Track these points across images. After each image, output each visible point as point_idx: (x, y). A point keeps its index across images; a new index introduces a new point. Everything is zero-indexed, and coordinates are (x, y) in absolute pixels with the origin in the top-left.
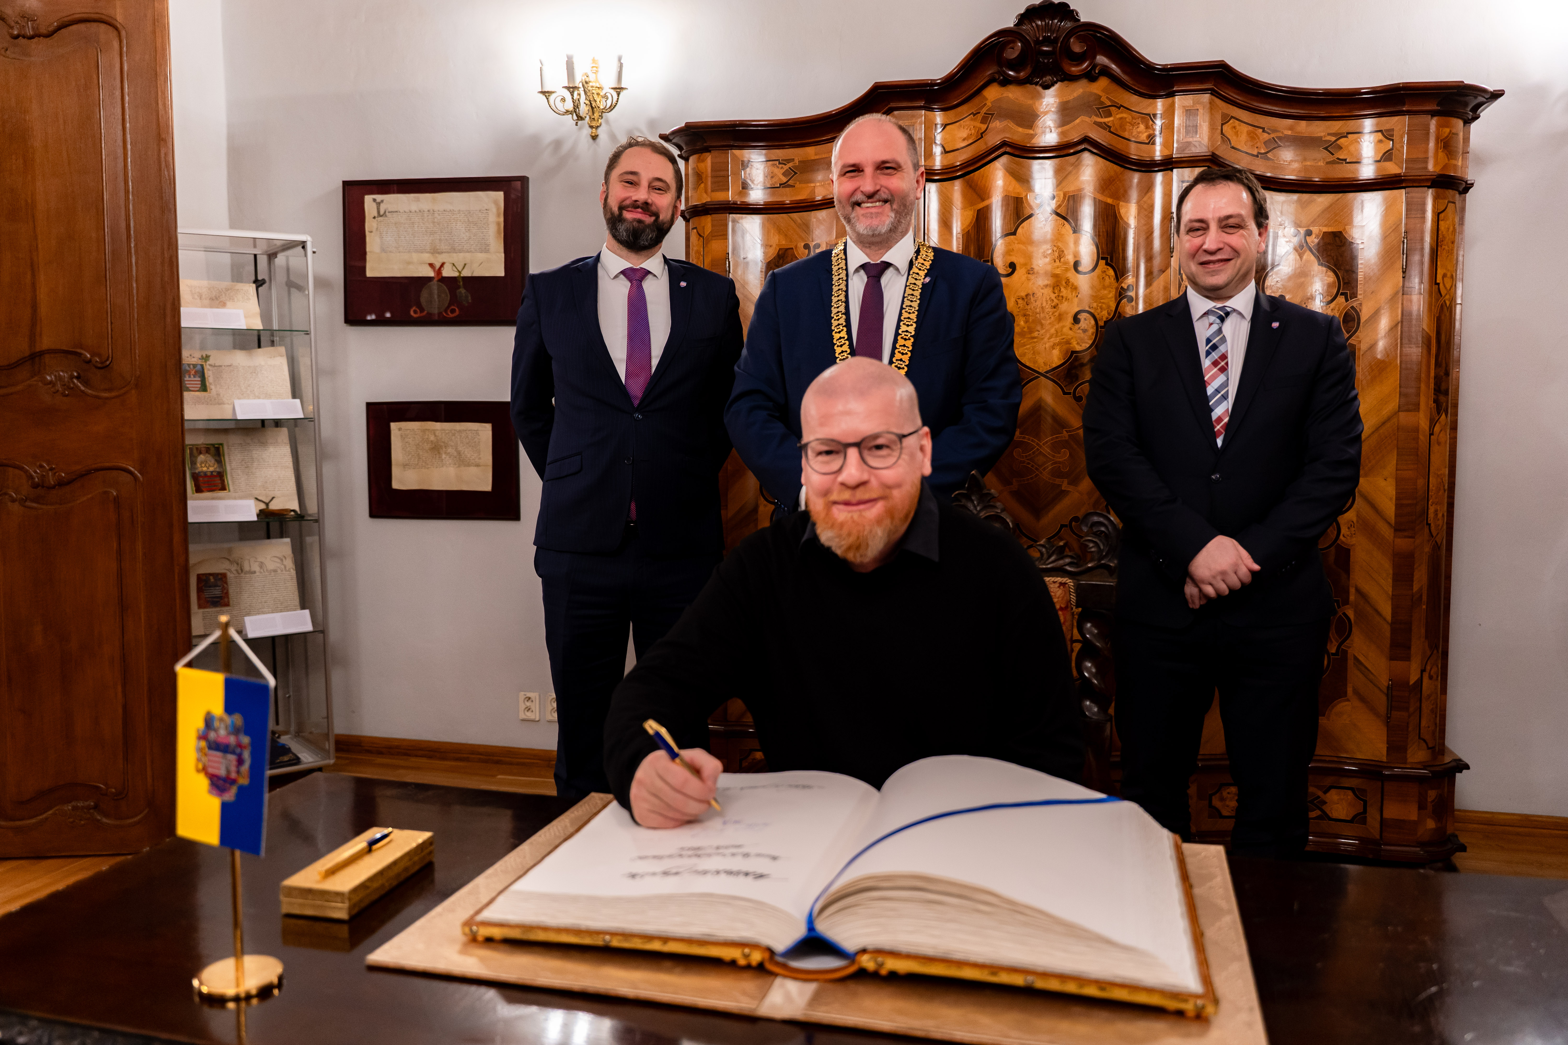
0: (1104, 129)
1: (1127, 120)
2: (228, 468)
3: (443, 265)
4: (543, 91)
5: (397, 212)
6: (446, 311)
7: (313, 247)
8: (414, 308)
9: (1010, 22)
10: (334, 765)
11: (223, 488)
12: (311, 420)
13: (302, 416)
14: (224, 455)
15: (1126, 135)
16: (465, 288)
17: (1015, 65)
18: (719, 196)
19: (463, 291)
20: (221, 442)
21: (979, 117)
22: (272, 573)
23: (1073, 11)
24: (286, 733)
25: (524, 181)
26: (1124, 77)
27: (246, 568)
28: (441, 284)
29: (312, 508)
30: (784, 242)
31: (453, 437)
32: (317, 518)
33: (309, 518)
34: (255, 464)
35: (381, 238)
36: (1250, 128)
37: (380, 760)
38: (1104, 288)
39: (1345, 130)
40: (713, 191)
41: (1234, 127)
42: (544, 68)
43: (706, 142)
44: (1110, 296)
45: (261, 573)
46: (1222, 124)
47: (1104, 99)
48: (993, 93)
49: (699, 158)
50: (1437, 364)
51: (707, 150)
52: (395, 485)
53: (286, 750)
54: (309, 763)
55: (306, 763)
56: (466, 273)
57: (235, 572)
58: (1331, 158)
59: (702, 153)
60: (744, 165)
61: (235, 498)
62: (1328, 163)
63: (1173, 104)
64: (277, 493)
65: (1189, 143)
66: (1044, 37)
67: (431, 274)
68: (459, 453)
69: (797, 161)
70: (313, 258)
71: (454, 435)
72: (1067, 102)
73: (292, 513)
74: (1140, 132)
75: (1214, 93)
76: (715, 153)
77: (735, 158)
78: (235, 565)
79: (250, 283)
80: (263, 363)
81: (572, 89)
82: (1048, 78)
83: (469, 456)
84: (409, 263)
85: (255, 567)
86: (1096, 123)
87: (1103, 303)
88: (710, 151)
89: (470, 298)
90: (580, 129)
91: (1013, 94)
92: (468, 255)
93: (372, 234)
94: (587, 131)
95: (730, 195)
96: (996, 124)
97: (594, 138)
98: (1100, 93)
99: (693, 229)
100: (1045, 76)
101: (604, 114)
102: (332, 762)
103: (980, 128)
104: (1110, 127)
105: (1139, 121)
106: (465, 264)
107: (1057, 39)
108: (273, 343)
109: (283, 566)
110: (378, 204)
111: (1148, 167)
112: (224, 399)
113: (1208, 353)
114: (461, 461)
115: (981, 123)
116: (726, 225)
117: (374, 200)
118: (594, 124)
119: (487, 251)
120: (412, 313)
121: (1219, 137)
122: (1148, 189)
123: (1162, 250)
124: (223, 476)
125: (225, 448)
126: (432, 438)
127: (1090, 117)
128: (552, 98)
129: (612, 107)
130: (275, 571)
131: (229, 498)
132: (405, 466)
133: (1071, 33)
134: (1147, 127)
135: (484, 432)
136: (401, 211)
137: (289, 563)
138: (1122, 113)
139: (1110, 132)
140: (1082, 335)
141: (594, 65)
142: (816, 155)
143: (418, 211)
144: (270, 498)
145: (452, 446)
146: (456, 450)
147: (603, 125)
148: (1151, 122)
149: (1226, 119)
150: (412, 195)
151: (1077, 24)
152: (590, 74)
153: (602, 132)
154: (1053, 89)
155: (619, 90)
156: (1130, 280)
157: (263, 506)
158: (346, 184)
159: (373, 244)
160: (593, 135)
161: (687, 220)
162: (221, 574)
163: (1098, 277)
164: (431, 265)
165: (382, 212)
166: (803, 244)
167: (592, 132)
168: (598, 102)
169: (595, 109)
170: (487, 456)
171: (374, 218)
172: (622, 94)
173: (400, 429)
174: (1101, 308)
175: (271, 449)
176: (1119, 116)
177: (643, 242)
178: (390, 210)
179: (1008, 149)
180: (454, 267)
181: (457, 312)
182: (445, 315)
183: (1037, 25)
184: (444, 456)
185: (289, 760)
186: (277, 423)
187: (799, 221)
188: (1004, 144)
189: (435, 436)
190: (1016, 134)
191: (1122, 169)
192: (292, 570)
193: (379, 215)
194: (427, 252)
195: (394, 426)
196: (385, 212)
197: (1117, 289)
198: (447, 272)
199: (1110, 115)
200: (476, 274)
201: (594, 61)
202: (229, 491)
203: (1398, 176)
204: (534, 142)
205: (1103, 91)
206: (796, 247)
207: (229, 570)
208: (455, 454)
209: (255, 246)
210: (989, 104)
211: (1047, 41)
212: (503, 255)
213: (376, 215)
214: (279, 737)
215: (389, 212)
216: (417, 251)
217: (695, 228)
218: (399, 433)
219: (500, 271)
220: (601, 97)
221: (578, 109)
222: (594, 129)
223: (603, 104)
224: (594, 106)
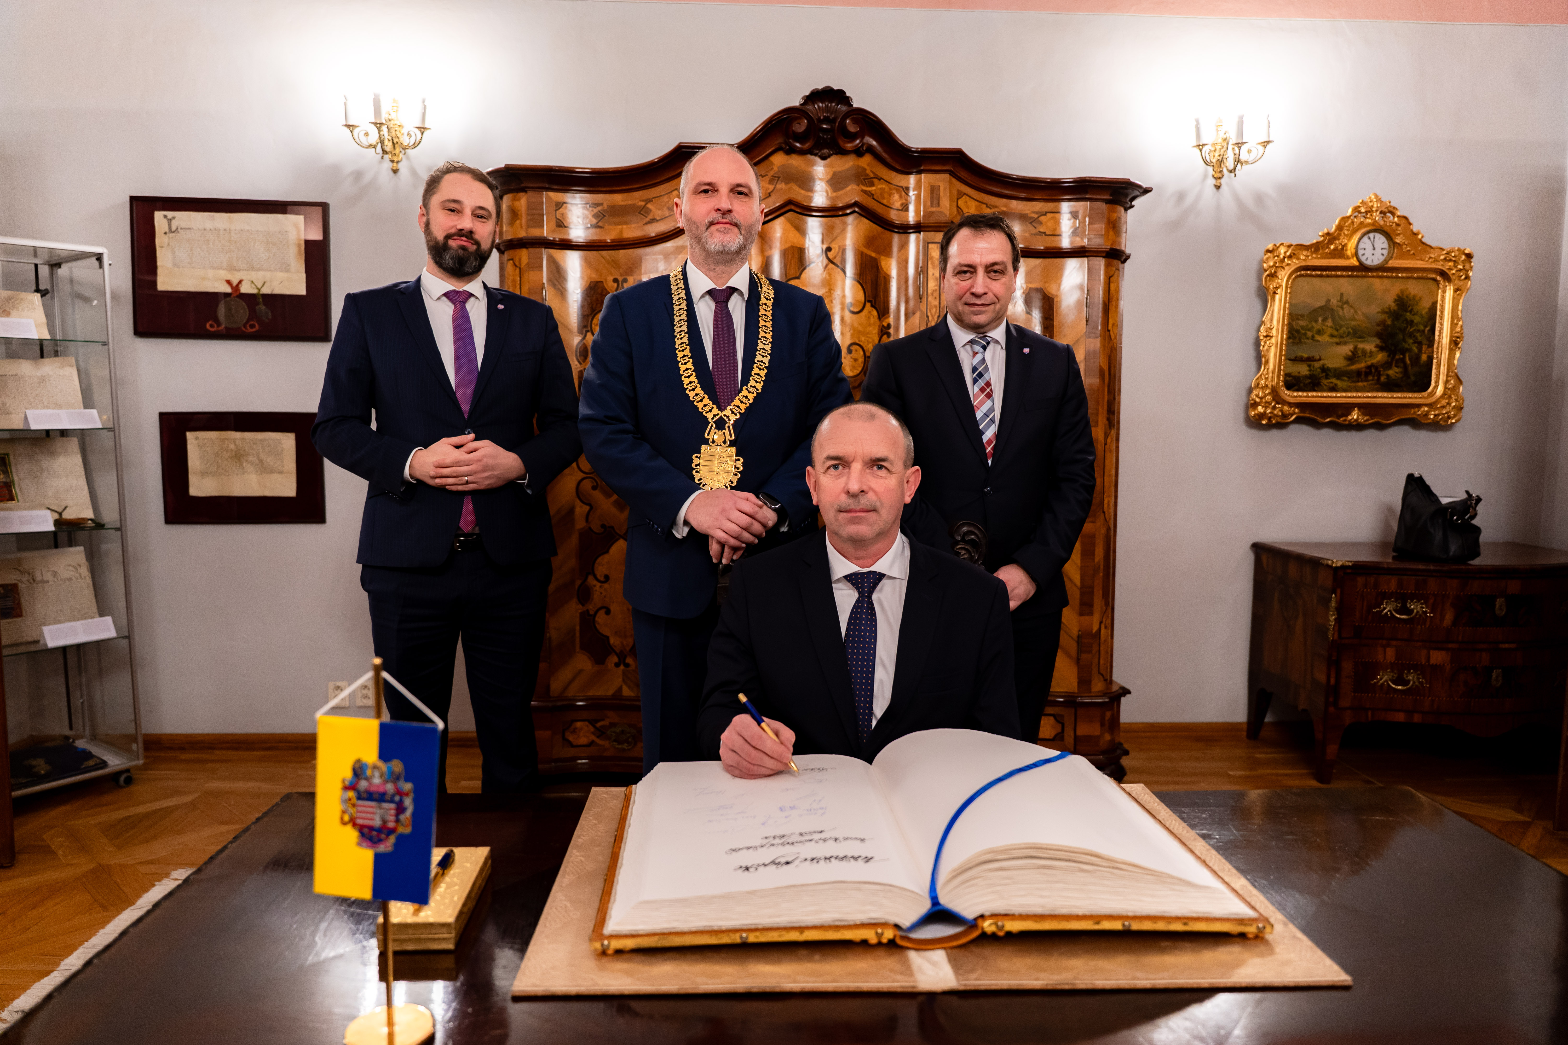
0: (870, 196)
1: (886, 190)
2: (16, 478)
3: (240, 282)
4: (348, 124)
5: (190, 229)
6: (245, 326)
7: (109, 259)
8: (210, 322)
9: (796, 102)
10: (144, 764)
11: (12, 499)
12: (109, 430)
13: (100, 426)
14: (10, 466)
15: (885, 202)
16: (265, 305)
17: (800, 138)
18: (535, 233)
19: (263, 308)
20: (6, 452)
21: (767, 179)
22: (67, 582)
23: (848, 97)
24: (81, 737)
25: (324, 207)
26: (884, 155)
27: (39, 577)
28: (238, 300)
29: (110, 516)
30: (594, 276)
31: (255, 447)
32: (119, 526)
33: (110, 527)
34: (45, 474)
35: (173, 252)
36: (977, 203)
37: (184, 756)
38: (870, 325)
39: (1044, 210)
40: (528, 227)
41: (966, 202)
42: (348, 103)
43: (522, 183)
44: (874, 332)
45: (54, 581)
46: (958, 199)
47: (868, 172)
48: (779, 159)
49: (515, 196)
50: (1109, 392)
51: (524, 190)
52: (194, 491)
53: (89, 755)
54: (117, 765)
55: (114, 766)
56: (266, 290)
57: (27, 583)
58: (1034, 231)
59: (517, 192)
60: (560, 205)
61: (25, 509)
62: (1032, 234)
63: (921, 178)
64: (69, 502)
65: (933, 213)
66: (824, 117)
67: (228, 290)
68: (261, 461)
69: (605, 206)
70: (110, 270)
71: (255, 444)
72: (841, 172)
73: (90, 522)
74: (896, 201)
75: (952, 174)
76: (531, 193)
77: (548, 198)
78: (27, 575)
79: (31, 292)
80: (51, 373)
81: (378, 125)
82: (826, 151)
83: (271, 463)
84: (204, 279)
85: (48, 576)
86: (863, 191)
87: (869, 338)
88: (526, 192)
89: (270, 314)
90: (380, 162)
91: (795, 161)
92: (268, 275)
93: (163, 249)
94: (387, 165)
95: (546, 231)
96: (781, 186)
97: (395, 171)
98: (866, 167)
99: (509, 260)
100: (823, 149)
101: (407, 150)
102: (141, 762)
103: (768, 189)
104: (873, 195)
105: (894, 191)
106: (265, 283)
107: (834, 120)
108: (56, 354)
109: (78, 575)
110: (170, 221)
111: (905, 229)
112: (11, 409)
113: (975, 381)
114: (264, 469)
115: (769, 183)
116: (542, 258)
117: (165, 216)
118: (395, 159)
119: (287, 271)
120: (208, 326)
121: (955, 209)
122: (904, 246)
123: (914, 296)
124: (10, 486)
125: (12, 458)
126: (232, 446)
127: (858, 185)
128: (356, 131)
129: (415, 146)
130: (70, 579)
131: (19, 509)
132: (204, 474)
133: (846, 115)
134: (901, 197)
135: (287, 442)
136: (195, 228)
137: (85, 571)
138: (882, 184)
139: (874, 199)
140: (854, 363)
141: (395, 104)
142: (623, 201)
143: (212, 229)
144: (63, 508)
145: (253, 454)
146: (258, 458)
147: (404, 160)
148: (903, 193)
149: (961, 195)
150: (207, 214)
151: (850, 109)
152: (391, 112)
153: (403, 167)
154: (828, 160)
155: (422, 129)
156: (891, 320)
157: (56, 516)
158: (133, 199)
159: (164, 258)
160: (394, 168)
161: (501, 252)
162: (11, 585)
163: (866, 316)
164: (228, 282)
165: (174, 229)
166: (612, 278)
167: (393, 166)
168: (401, 139)
169: (396, 145)
170: (290, 464)
171: (165, 233)
172: (425, 133)
173: (197, 438)
174: (868, 342)
175: (61, 459)
176: (879, 186)
177: (467, 269)
178: (183, 226)
179: (793, 207)
180: (253, 285)
181: (257, 327)
182: (244, 329)
183: (819, 106)
184: (245, 464)
185: (96, 765)
186: (63, 433)
187: (608, 258)
188: (789, 202)
189: (235, 445)
190: (798, 194)
191: (883, 230)
192: (87, 578)
193: (171, 231)
194: (224, 269)
195: (190, 435)
196: (177, 229)
197: (879, 326)
198: (245, 289)
199: (872, 185)
200: (278, 291)
201: (395, 101)
202: (18, 501)
203: (1083, 247)
204: (334, 172)
205: (868, 165)
206: (606, 280)
207: (20, 580)
208: (257, 461)
209: (36, 255)
210: (776, 169)
211: (827, 120)
212: (304, 275)
213: (167, 230)
214: (73, 742)
215: (181, 229)
216: (213, 268)
217: (512, 259)
218: (196, 442)
219: (302, 290)
220: (403, 134)
221: (382, 144)
222: (395, 164)
223: (405, 141)
224: (395, 142)
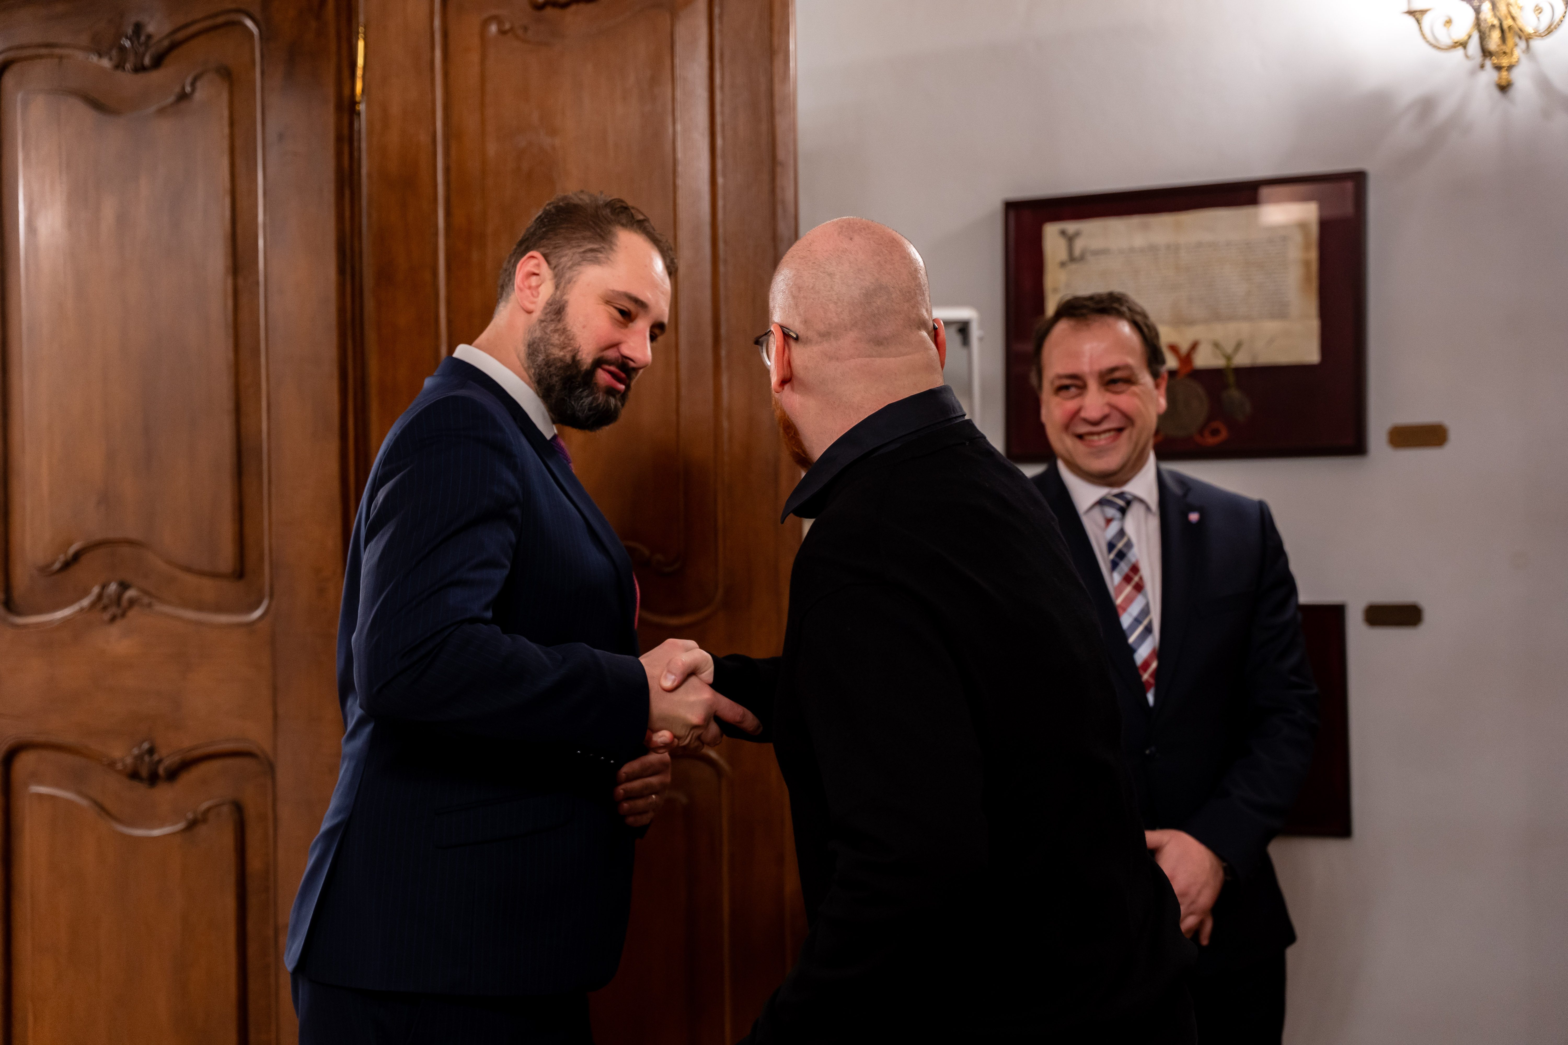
3: (1195, 346)
4: (1412, 8)
5: (1105, 252)
6: (1201, 433)
7: (978, 330)
16: (1239, 388)
19: (1236, 394)
25: (1356, 180)
28: (1190, 381)
56: (1241, 360)
89: (1249, 406)
90: (1475, 74)
92: (1245, 327)
94: (1488, 77)
97: (1504, 88)
106: (1240, 344)
110: (1071, 240)
117: (1064, 233)
118: (1505, 62)
119: (1284, 316)
128: (1427, 21)
136: (1114, 250)
143: (1145, 246)
150: (1135, 220)
153: (1520, 78)
158: (1009, 207)
160: (1504, 83)
164: (1173, 348)
165: (1078, 253)
167: (1500, 78)
169: (1508, 35)
171: (1062, 263)
178: (1094, 248)
180: (1218, 351)
181: (1224, 434)
182: (1199, 439)
193: (1072, 260)
196: (1083, 254)
198: (1204, 360)
200: (1262, 361)
204: (1377, 107)
212: (1319, 326)
213: (1066, 259)
215: (1089, 253)
219: (1311, 354)
220: (1521, 8)
221: (1483, 38)
222: (1504, 73)
223: (1529, 22)
224: (1505, 27)
